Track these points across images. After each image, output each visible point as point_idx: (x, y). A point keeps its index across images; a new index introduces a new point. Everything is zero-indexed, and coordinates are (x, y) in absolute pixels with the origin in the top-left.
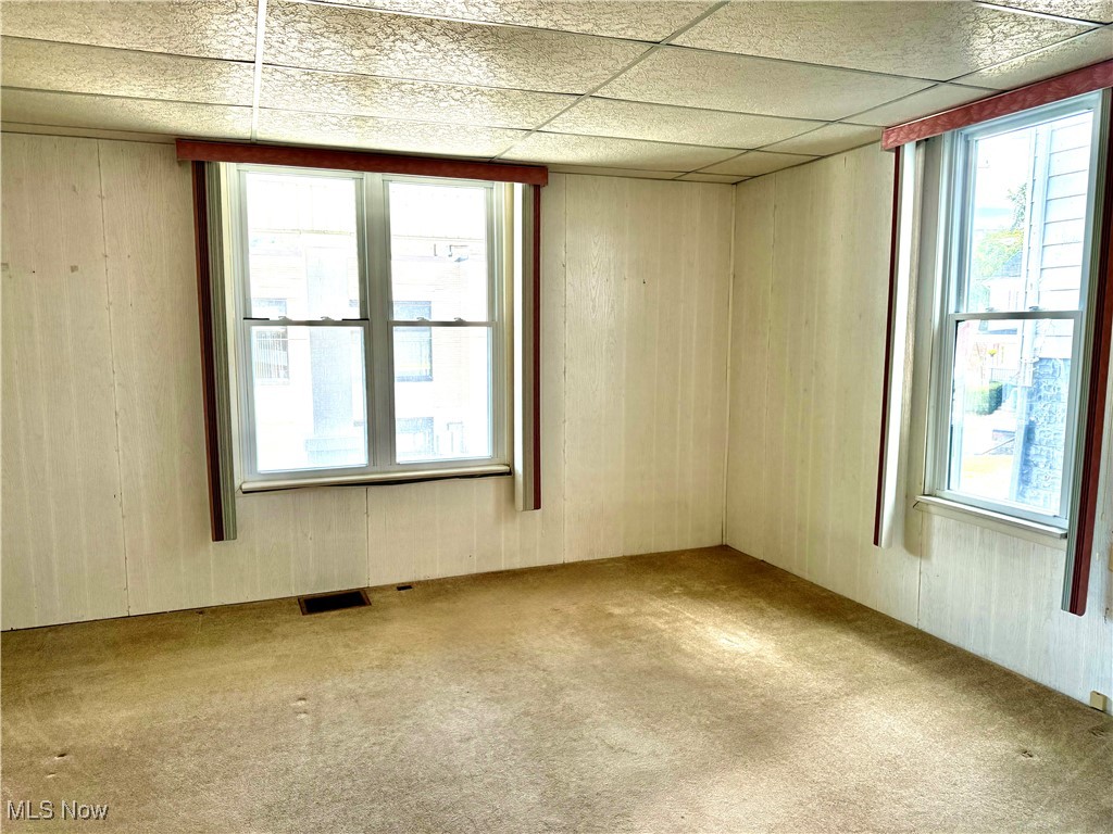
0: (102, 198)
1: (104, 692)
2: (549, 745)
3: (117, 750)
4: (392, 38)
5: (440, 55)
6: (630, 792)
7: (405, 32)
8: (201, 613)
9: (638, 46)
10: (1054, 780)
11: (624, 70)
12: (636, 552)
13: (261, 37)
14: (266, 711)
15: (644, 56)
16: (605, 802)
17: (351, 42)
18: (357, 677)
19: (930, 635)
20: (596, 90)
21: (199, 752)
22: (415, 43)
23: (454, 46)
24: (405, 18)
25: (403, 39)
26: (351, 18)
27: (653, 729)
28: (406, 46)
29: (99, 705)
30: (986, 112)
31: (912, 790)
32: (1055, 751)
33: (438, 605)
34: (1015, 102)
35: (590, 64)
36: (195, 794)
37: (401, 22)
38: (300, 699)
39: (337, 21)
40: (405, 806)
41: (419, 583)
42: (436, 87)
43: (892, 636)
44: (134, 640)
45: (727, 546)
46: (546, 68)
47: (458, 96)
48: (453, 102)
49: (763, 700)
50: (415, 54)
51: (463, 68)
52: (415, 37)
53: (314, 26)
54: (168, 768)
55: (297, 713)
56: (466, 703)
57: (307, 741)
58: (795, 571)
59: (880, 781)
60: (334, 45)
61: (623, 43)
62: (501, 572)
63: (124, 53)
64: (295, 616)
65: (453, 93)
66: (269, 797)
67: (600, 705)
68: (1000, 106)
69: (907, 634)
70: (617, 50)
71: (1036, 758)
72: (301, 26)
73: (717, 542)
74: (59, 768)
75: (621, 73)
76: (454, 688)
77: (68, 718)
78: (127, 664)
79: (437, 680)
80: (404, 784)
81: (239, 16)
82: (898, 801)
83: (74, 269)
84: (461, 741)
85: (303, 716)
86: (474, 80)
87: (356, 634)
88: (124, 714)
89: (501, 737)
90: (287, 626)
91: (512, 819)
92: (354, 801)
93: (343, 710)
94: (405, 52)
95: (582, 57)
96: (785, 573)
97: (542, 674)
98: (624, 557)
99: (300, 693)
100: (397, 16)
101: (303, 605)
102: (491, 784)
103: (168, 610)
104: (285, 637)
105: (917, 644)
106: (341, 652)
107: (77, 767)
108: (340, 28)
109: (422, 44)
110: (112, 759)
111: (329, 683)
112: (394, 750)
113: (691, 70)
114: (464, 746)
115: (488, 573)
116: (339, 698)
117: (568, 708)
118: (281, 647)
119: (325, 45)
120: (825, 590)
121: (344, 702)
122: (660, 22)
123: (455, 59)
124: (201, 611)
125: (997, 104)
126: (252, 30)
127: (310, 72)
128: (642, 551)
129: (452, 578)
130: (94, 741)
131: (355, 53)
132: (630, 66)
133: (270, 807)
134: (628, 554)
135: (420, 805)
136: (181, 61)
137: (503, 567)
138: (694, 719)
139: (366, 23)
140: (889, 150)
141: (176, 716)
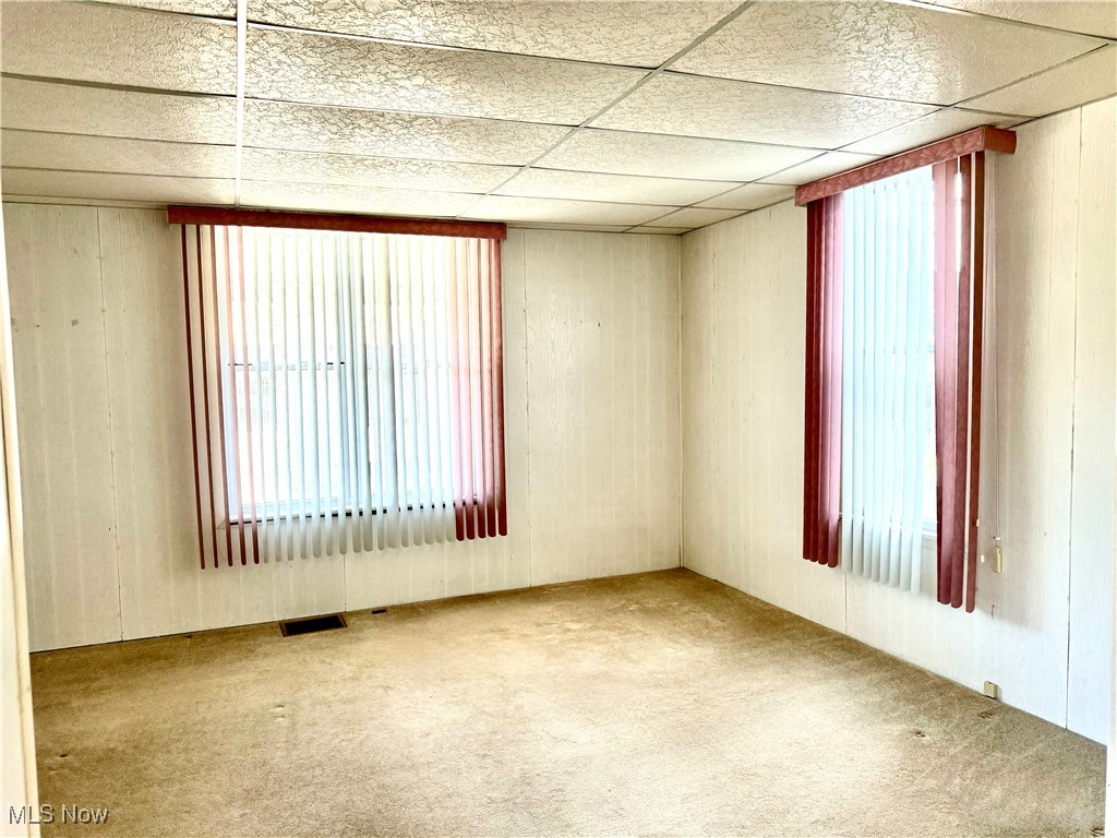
0: (101, 258)
1: (102, 704)
2: (499, 737)
3: (112, 750)
4: (351, 127)
5: (393, 138)
6: (566, 773)
7: (362, 122)
8: (189, 637)
9: (561, 128)
10: (939, 755)
11: (554, 147)
12: (599, 576)
13: (240, 127)
14: (247, 716)
15: (568, 136)
16: (543, 781)
17: (317, 130)
18: (331, 686)
19: (856, 641)
20: (534, 162)
21: (186, 750)
22: (371, 130)
23: (406, 131)
24: (360, 112)
25: (360, 127)
26: (315, 113)
27: (594, 723)
28: (364, 132)
29: (96, 714)
30: (875, 174)
31: (813, 765)
32: (945, 731)
33: (410, 625)
34: (897, 165)
35: (524, 144)
36: (182, 783)
37: (358, 115)
38: (279, 706)
39: (302, 115)
40: (368, 787)
41: (393, 607)
42: (394, 162)
43: (822, 642)
44: (127, 661)
45: (684, 568)
46: (485, 147)
47: (414, 168)
48: (410, 173)
49: (696, 697)
50: (372, 138)
51: (414, 147)
52: (370, 125)
53: (284, 119)
54: (159, 763)
55: (275, 717)
56: (428, 706)
57: (283, 739)
58: (743, 588)
59: (787, 758)
60: (303, 132)
61: (548, 127)
62: (471, 596)
63: (124, 141)
64: (275, 638)
65: (410, 166)
66: (247, 784)
67: (548, 704)
68: (886, 169)
69: (836, 640)
70: (543, 132)
71: (927, 738)
72: (272, 119)
73: (675, 564)
74: (62, 766)
75: (552, 149)
76: (418, 693)
77: (68, 726)
78: (121, 681)
79: (404, 687)
80: (368, 771)
81: (221, 113)
82: (799, 774)
83: (75, 323)
84: (421, 737)
85: (280, 719)
86: (427, 157)
87: (332, 652)
88: (119, 721)
89: (457, 732)
90: (269, 646)
91: (459, 795)
92: (323, 785)
93: (317, 714)
94: (363, 136)
95: (515, 137)
96: (735, 591)
97: (500, 681)
98: (589, 580)
99: (278, 701)
100: (353, 111)
101: (284, 628)
102: (445, 769)
103: (158, 635)
104: (266, 655)
105: (843, 648)
106: (317, 667)
107: (77, 765)
108: (306, 120)
109: (377, 131)
110: (108, 758)
111: (306, 693)
112: (361, 744)
113: (612, 146)
114: (423, 740)
115: (458, 597)
116: (314, 705)
117: (519, 708)
118: (263, 664)
119: (295, 132)
120: (767, 604)
121: (318, 707)
122: (573, 111)
123: (407, 141)
124: (189, 636)
125: (882, 168)
126: (233, 123)
127: (282, 151)
128: (605, 575)
129: (424, 602)
130: (90, 743)
131: (321, 137)
132: (558, 144)
133: (248, 791)
134: (591, 577)
135: (382, 786)
136: (173, 146)
137: (473, 592)
138: (631, 714)
139: (328, 116)
140: (803, 206)
141: (165, 722)
